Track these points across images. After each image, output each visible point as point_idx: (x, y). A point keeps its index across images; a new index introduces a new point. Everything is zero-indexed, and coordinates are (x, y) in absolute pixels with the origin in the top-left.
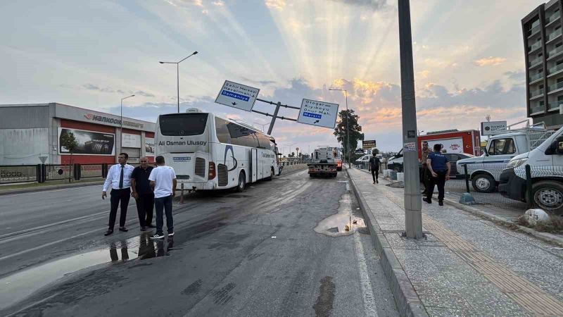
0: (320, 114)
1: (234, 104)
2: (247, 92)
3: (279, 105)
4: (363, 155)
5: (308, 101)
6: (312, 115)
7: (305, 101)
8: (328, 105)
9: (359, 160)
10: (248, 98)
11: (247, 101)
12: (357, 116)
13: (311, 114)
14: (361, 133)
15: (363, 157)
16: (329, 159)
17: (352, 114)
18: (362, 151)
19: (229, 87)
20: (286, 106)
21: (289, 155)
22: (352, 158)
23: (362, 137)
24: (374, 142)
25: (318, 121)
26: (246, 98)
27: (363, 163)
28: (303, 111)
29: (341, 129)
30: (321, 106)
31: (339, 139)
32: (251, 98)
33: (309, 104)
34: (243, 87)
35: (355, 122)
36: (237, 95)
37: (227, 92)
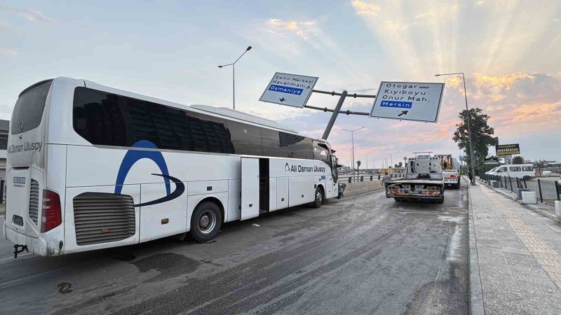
0: (410, 101)
1: (282, 100)
2: (301, 83)
3: (344, 95)
4: (499, 165)
5: (389, 84)
6: (395, 104)
7: (384, 85)
8: (424, 86)
9: (491, 173)
10: (301, 90)
11: (300, 94)
12: (486, 116)
13: (394, 102)
14: (493, 136)
15: (498, 169)
16: (433, 172)
17: (478, 114)
18: (496, 159)
19: (278, 80)
20: (355, 96)
21: (396, 166)
22: (478, 169)
23: (494, 142)
24: (517, 146)
25: (405, 113)
26: (298, 91)
27: (498, 178)
28: (380, 99)
29: (462, 132)
30: (412, 90)
31: (461, 146)
32: (305, 89)
33: (391, 89)
34: (296, 78)
35: (484, 124)
36: (288, 88)
37: (276, 86)
